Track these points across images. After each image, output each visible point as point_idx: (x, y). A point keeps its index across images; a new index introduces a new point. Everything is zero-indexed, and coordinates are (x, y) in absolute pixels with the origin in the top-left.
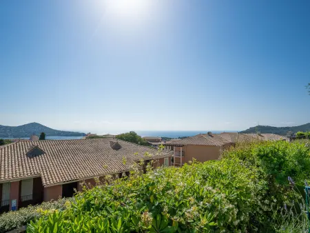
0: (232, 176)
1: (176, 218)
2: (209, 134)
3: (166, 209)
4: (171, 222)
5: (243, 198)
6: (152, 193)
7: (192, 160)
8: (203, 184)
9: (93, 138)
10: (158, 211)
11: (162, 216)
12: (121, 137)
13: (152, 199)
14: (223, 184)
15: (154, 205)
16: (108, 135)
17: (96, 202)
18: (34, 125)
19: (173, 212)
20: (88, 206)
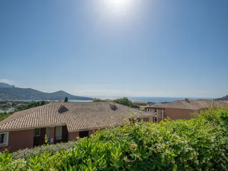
0: (195, 130)
1: (151, 148)
2: (187, 100)
3: (145, 143)
4: (148, 151)
5: (202, 145)
6: (137, 134)
7: (167, 119)
8: (172, 133)
9: (98, 101)
10: (140, 143)
11: (143, 147)
12: (117, 101)
13: (137, 137)
14: (188, 135)
15: (138, 140)
16: (108, 99)
17: (106, 136)
18: (61, 92)
19: (149, 145)
20: (102, 138)
